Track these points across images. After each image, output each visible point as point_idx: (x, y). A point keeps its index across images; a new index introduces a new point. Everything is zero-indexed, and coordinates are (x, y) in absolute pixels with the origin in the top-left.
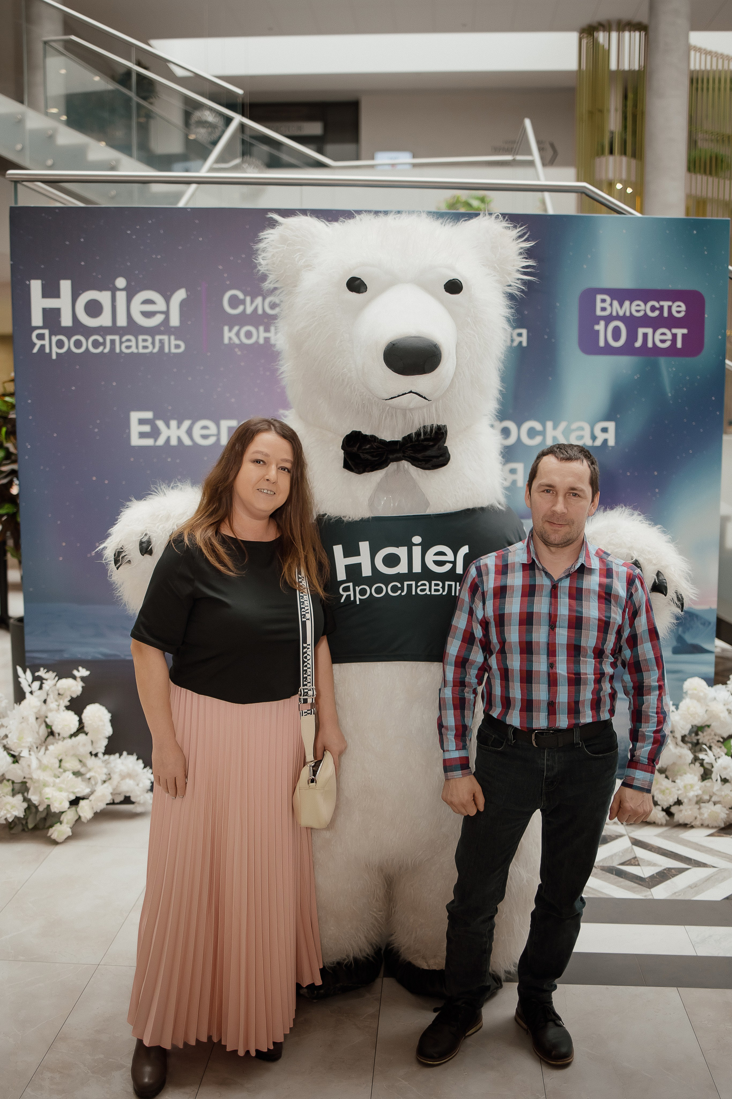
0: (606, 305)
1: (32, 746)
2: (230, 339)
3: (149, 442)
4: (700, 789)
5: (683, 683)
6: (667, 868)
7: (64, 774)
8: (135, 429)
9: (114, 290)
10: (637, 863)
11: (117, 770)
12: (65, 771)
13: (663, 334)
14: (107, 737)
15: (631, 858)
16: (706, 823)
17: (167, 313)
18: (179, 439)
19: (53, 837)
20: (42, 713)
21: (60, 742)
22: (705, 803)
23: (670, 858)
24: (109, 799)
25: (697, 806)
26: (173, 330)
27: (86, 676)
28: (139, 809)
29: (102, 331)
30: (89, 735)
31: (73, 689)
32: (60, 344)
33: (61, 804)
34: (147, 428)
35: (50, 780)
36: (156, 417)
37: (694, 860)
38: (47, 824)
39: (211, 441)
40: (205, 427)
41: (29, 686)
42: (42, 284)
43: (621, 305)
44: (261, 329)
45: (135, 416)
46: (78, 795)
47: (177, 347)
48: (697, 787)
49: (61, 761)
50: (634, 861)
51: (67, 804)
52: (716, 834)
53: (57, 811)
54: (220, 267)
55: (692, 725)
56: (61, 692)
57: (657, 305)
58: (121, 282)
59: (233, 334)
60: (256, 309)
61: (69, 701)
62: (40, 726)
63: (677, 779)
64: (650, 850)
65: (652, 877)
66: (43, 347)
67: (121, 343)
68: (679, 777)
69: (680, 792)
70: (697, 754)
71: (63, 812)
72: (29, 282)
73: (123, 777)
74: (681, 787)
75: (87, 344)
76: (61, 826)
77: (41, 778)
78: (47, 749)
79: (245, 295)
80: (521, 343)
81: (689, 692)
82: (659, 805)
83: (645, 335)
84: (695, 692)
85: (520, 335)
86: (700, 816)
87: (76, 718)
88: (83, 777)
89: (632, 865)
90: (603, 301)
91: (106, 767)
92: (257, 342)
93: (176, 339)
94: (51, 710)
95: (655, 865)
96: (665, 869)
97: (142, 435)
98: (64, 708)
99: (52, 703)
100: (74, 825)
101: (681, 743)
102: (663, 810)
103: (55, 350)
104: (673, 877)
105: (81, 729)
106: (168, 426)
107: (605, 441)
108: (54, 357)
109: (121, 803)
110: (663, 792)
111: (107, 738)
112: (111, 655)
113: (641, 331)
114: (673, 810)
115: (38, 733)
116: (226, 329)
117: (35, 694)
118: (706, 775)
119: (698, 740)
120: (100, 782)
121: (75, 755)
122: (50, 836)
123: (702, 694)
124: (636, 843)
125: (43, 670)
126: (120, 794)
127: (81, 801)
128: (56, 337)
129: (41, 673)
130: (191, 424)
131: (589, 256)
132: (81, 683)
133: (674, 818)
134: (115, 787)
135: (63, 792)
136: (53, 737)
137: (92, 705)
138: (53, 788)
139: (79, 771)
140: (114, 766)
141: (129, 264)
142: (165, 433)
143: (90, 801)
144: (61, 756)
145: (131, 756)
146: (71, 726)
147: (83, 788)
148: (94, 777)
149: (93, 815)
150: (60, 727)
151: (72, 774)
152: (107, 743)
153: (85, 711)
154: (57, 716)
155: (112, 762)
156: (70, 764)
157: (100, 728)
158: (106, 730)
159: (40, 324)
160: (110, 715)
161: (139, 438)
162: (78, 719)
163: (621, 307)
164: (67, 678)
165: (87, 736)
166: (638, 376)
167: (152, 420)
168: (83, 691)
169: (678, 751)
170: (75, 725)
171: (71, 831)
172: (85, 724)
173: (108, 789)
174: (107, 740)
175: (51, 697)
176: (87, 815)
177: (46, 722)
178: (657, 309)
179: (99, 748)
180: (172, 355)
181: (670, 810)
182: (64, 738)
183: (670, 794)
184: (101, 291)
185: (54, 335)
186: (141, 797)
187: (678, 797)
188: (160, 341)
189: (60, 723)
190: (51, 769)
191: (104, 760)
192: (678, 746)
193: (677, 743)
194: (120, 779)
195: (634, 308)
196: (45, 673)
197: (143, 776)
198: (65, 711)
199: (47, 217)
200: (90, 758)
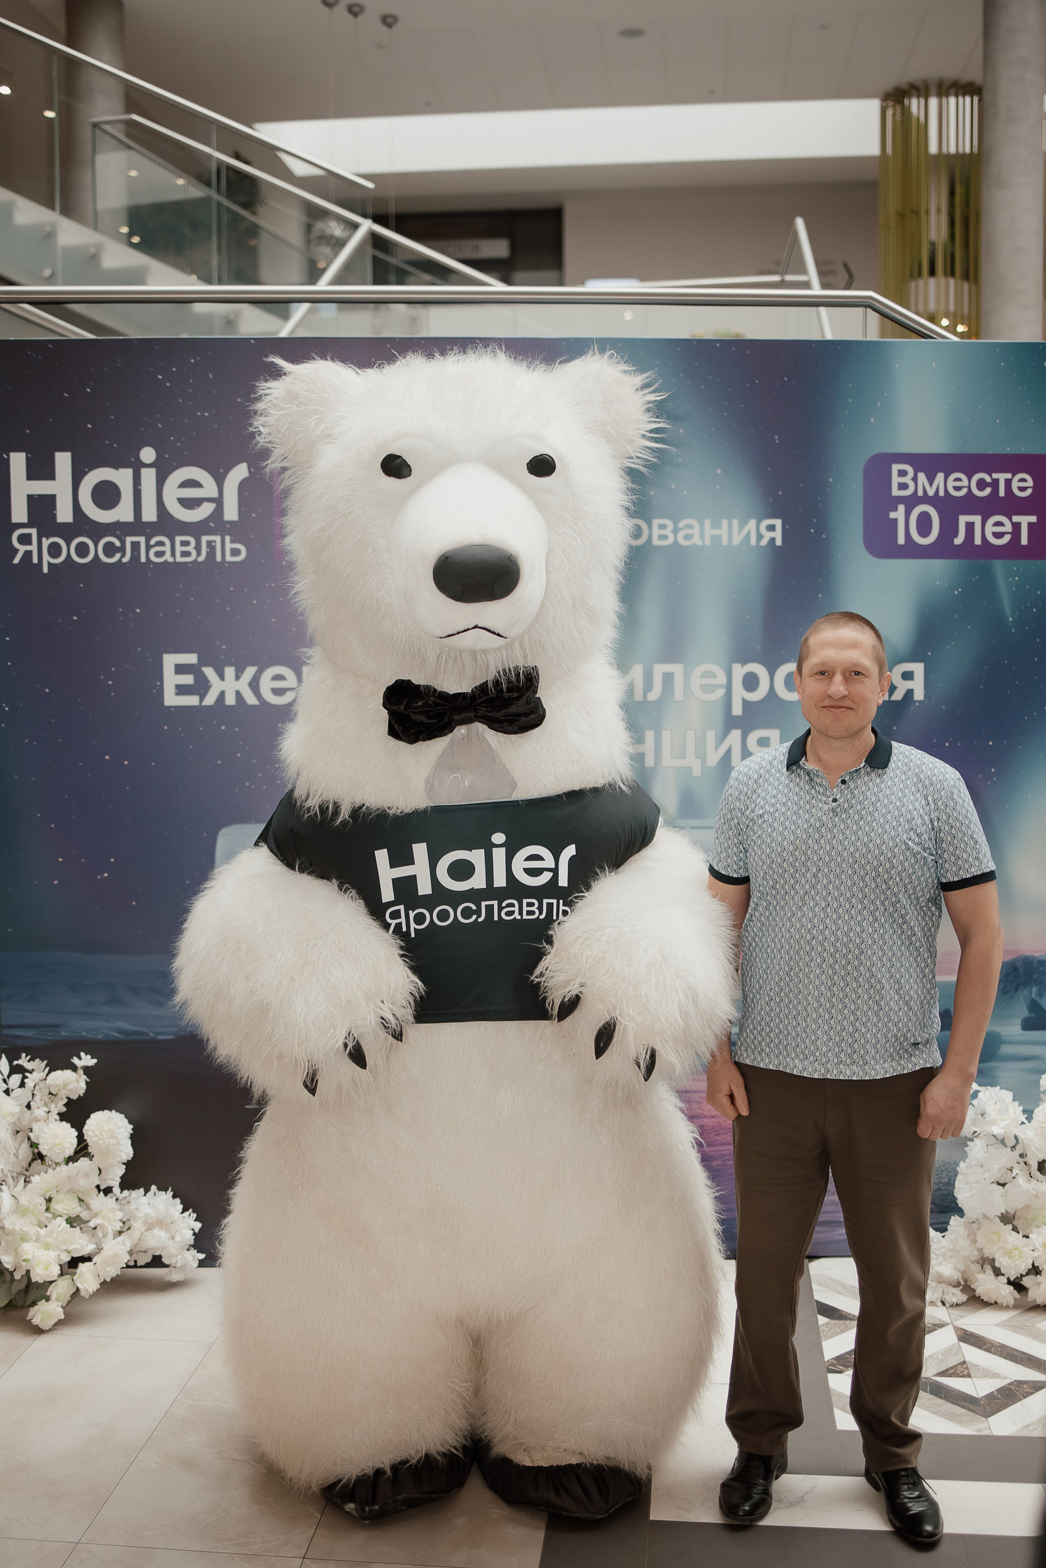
0: (907, 480)
1: (6, 1176)
3: (192, 700)
5: (1041, 1078)
6: (1015, 1381)
7: (54, 1220)
8: (171, 680)
9: (137, 466)
10: (965, 1373)
11: (140, 1215)
12: (55, 1216)
13: (999, 524)
14: (126, 1162)
15: (958, 1363)
17: (219, 501)
18: (238, 694)
19: (36, 1321)
20: (24, 1124)
21: (50, 1170)
23: (1019, 1363)
24: (125, 1258)
26: (228, 526)
27: (92, 1066)
28: (175, 1277)
29: (119, 529)
30: (94, 1159)
31: (71, 1086)
32: (55, 550)
33: (46, 1269)
34: (188, 679)
35: (33, 1231)
36: (202, 662)
38: (29, 1301)
39: (289, 697)
40: (279, 677)
41: (5, 1081)
42: (27, 457)
43: (931, 482)
45: (170, 661)
46: (75, 1255)
47: (236, 552)
49: (49, 1200)
50: (961, 1370)
51: (57, 1270)
53: (41, 1281)
56: (54, 1092)
57: (988, 479)
58: (148, 454)
61: (65, 1105)
62: (20, 1145)
63: (1032, 1233)
64: (988, 1350)
65: (990, 1397)
66: (28, 554)
67: (148, 547)
68: (1034, 1229)
69: (1036, 1254)
71: (51, 1282)
72: (8, 456)
73: (150, 1227)
74: (1038, 1246)
75: (96, 550)
76: (46, 1303)
77: (17, 1229)
78: (27, 1182)
80: (773, 540)
82: (1003, 1275)
83: (970, 526)
85: (772, 528)
87: (74, 1133)
88: (87, 1225)
89: (958, 1376)
90: (902, 473)
91: (120, 1210)
93: (232, 541)
94: (37, 1120)
95: (995, 1376)
96: (1011, 1384)
97: (181, 690)
98: (58, 1118)
99: (38, 1108)
100: (69, 1303)
101: (1038, 1173)
102: (1009, 1282)
104: (1025, 1397)
105: (82, 1150)
106: (221, 676)
107: (909, 693)
108: (45, 570)
109: (147, 1265)
110: (1009, 1253)
111: (123, 1164)
112: (135, 1033)
113: (963, 520)
114: (1026, 1282)
115: (16, 1155)
117: (13, 1094)
120: (111, 1234)
121: (71, 1191)
122: (30, 1320)
124: (967, 1337)
125: (26, 1056)
126: (145, 1252)
127: (80, 1264)
128: (47, 539)
129: (23, 1061)
130: (257, 672)
131: (879, 404)
132: (85, 1077)
133: (1027, 1296)
134: (136, 1242)
135: (51, 1250)
136: (40, 1161)
137: (101, 1112)
138: (36, 1244)
139: (78, 1216)
140: (136, 1209)
141: (160, 426)
142: (216, 686)
143: (95, 1264)
144: (51, 1192)
145: (164, 1192)
146: (66, 1146)
147: (84, 1244)
148: (103, 1226)
149: (99, 1287)
150: (50, 1146)
151: (65, 1222)
152: (124, 1171)
153: (87, 1122)
154: (46, 1129)
155: (132, 1201)
156: (64, 1206)
157: (112, 1148)
158: (122, 1151)
159: (25, 519)
160: (132, 1127)
161: (177, 694)
162: (76, 1134)
163: (931, 483)
164: (63, 1070)
165: (91, 1160)
166: (960, 590)
167: (197, 666)
168: (87, 1090)
169: (1032, 1187)
170: (72, 1144)
171: (64, 1312)
172: (88, 1141)
173: (124, 1244)
174: (124, 1167)
175: (37, 1098)
176: (90, 1286)
177: (29, 1139)
178: (988, 485)
179: (112, 1179)
180: (226, 565)
181: (1021, 1282)
182: (57, 1164)
183: (1020, 1257)
184: (116, 468)
185: (45, 536)
186: (180, 1257)
187: (1033, 1262)
188: (209, 543)
189: (49, 1141)
190: (33, 1214)
191: (120, 1198)
192: (1030, 1178)
193: (1030, 1174)
194: (144, 1228)
195: (951, 484)
196: (29, 1061)
197: (182, 1225)
198: (59, 1122)
199: (34, 355)
200: (97, 1195)
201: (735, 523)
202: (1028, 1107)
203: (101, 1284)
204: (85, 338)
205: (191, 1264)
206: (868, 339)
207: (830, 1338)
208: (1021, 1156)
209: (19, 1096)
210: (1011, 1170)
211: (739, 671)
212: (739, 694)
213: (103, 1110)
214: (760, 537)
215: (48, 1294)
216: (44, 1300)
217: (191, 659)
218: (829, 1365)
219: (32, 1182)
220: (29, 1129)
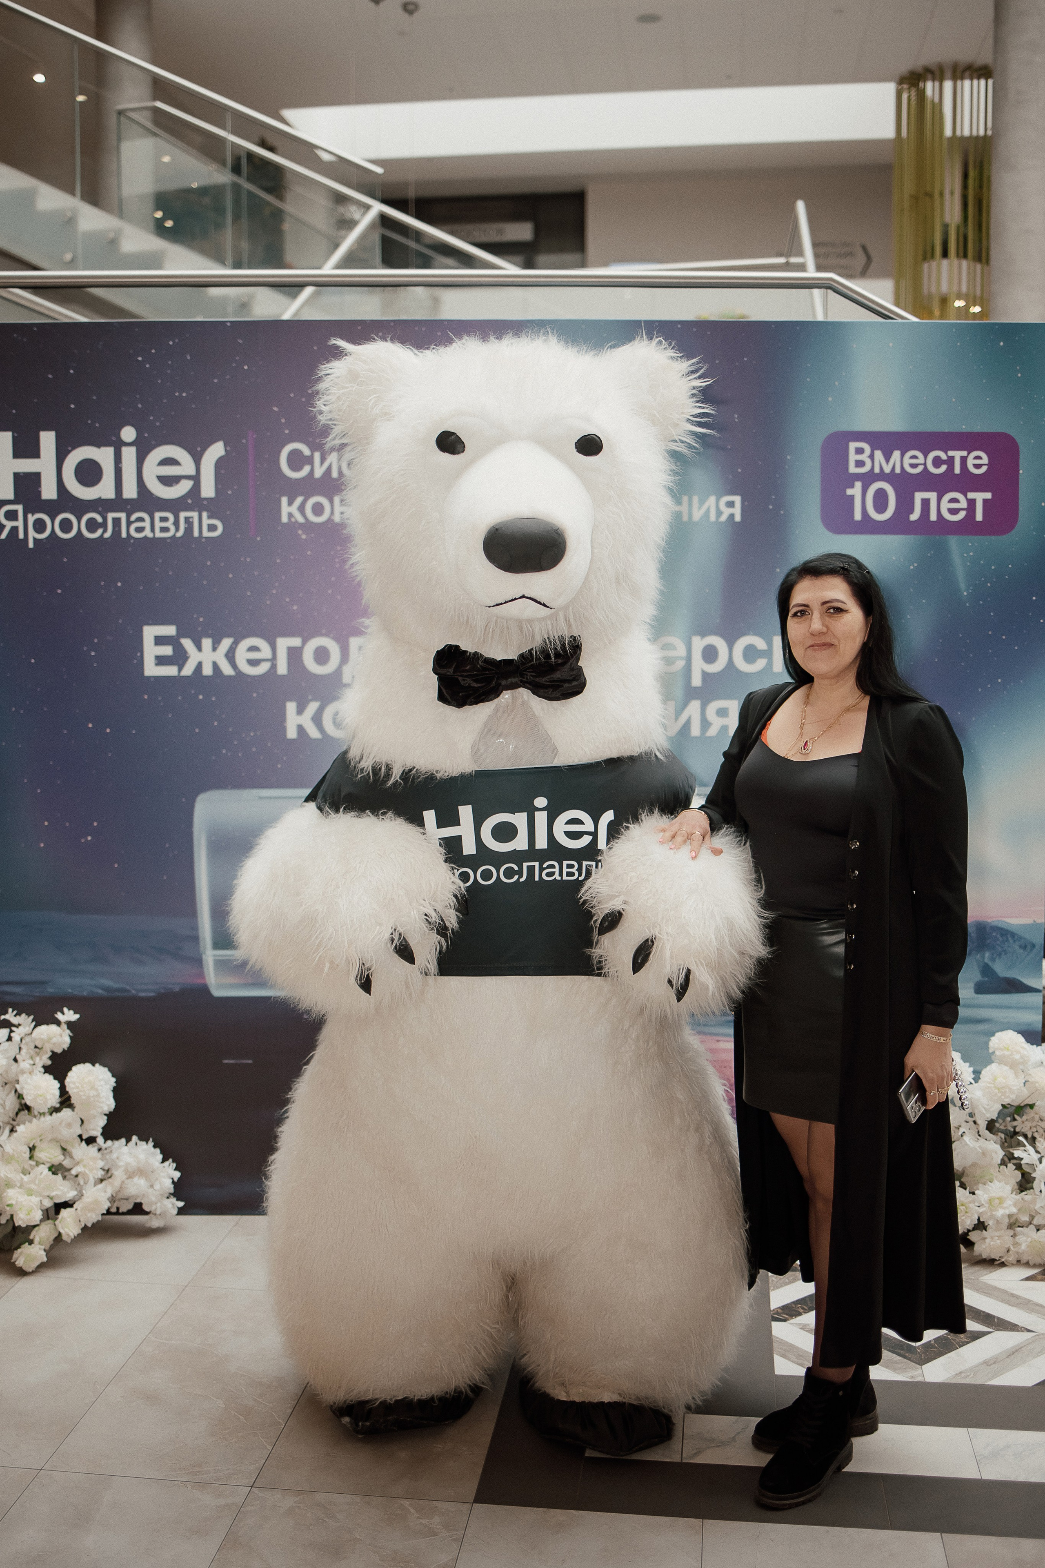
0: (864, 457)
2: (290, 515)
3: (171, 671)
4: (1015, 1205)
5: (990, 1040)
7: (36, 1167)
8: (150, 651)
9: (118, 445)
11: (121, 1164)
12: (38, 1164)
13: (954, 500)
14: (108, 1113)
16: (1025, 1259)
17: (196, 479)
18: (215, 665)
19: (20, 1263)
20: (12, 1076)
21: (34, 1120)
22: (1022, 1227)
24: (106, 1205)
25: (1011, 1232)
26: (205, 503)
27: (75, 1021)
28: (155, 1223)
29: (101, 505)
30: (76, 1110)
31: (54, 1040)
32: (40, 526)
33: (29, 1214)
34: (167, 651)
35: (17, 1177)
36: (181, 633)
37: (999, 1318)
39: (263, 668)
40: (253, 649)
42: (13, 437)
44: (337, 499)
45: (150, 632)
46: (58, 1201)
47: (212, 528)
48: (1009, 1202)
49: (32, 1149)
51: (38, 1215)
52: (1040, 1277)
53: (24, 1225)
54: (275, 409)
55: (1003, 1105)
56: (39, 1046)
57: (944, 457)
58: (128, 433)
59: (294, 509)
60: (329, 470)
61: (49, 1058)
62: (6, 1097)
63: (978, 1189)
66: (14, 530)
67: (129, 523)
68: (981, 1186)
69: (981, 1210)
70: (1011, 1151)
73: (130, 1175)
74: (983, 1203)
75: (79, 526)
76: (29, 1246)
77: (3, 1174)
78: (12, 1131)
79: (313, 451)
80: (732, 516)
81: (998, 1053)
83: (926, 503)
84: (1007, 1053)
85: (731, 504)
86: (1014, 1248)
87: (56, 1084)
88: (69, 1173)
90: (859, 451)
91: (102, 1159)
92: (330, 520)
93: (209, 517)
94: (23, 1072)
97: (161, 661)
98: (42, 1070)
99: (24, 1060)
100: (52, 1247)
101: (987, 1132)
103: (32, 533)
104: (961, 1346)
105: (66, 1101)
106: (199, 648)
108: (31, 545)
109: (129, 1212)
111: (105, 1115)
112: (118, 990)
113: (919, 496)
114: (973, 1236)
115: (3, 1106)
116: (284, 500)
118: (1025, 1183)
119: (1015, 1127)
120: (92, 1181)
121: (54, 1140)
122: (14, 1263)
123: (1017, 1057)
125: (13, 1011)
126: (127, 1199)
127: (62, 1210)
128: (33, 515)
129: (10, 1016)
130: (233, 643)
131: (837, 383)
132: (68, 1032)
133: (973, 1250)
134: (117, 1189)
135: (34, 1196)
136: (26, 1112)
137: (82, 1065)
138: (20, 1190)
139: (60, 1164)
140: (118, 1158)
141: (140, 406)
142: (194, 657)
143: (76, 1209)
144: (34, 1141)
145: (144, 1143)
146: (48, 1097)
147: (66, 1190)
148: (84, 1174)
149: (80, 1232)
150: (33, 1097)
151: (48, 1170)
152: (106, 1122)
153: (70, 1074)
154: (29, 1081)
155: (114, 1151)
156: (47, 1154)
157: (92, 1099)
158: (103, 1102)
159: (11, 496)
160: (114, 1080)
161: (157, 664)
162: (58, 1085)
163: (888, 460)
164: (48, 1025)
165: (73, 1111)
166: (916, 565)
167: (175, 638)
168: (71, 1044)
169: (979, 1145)
170: (54, 1095)
171: (46, 1255)
172: (70, 1093)
173: (105, 1192)
174: (106, 1118)
175: (23, 1052)
176: (71, 1231)
177: (16, 1091)
178: (942, 462)
179: (93, 1130)
180: (204, 540)
181: (968, 1237)
182: (40, 1114)
183: (966, 1212)
184: (99, 446)
185: (30, 513)
186: (159, 1204)
187: (979, 1217)
188: (187, 520)
189: (31, 1092)
190: (18, 1162)
191: (103, 1148)
192: (979, 1137)
193: (978, 1132)
194: (125, 1177)
195: (907, 461)
196: (15, 1016)
197: (162, 1174)
198: (42, 1074)
199: (20, 338)
200: (80, 1145)
201: (695, 499)
202: (978, 1068)
203: (83, 1229)
204: (76, 321)
205: (170, 1211)
206: (829, 320)
207: (778, 1288)
208: (971, 1115)
209: (6, 1050)
210: (959, 1128)
211: (699, 644)
212: (699, 666)
213: (84, 1063)
214: (719, 513)
215: (31, 1237)
216: (27, 1244)
217: (170, 630)
218: (774, 1314)
219: (16, 1131)
220: (16, 1080)
